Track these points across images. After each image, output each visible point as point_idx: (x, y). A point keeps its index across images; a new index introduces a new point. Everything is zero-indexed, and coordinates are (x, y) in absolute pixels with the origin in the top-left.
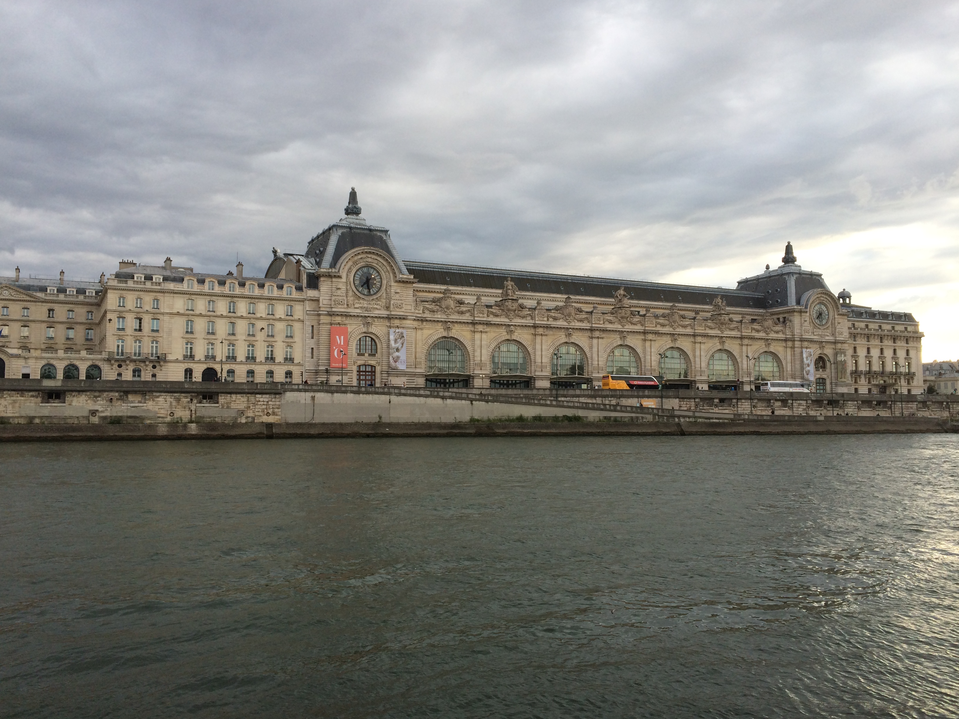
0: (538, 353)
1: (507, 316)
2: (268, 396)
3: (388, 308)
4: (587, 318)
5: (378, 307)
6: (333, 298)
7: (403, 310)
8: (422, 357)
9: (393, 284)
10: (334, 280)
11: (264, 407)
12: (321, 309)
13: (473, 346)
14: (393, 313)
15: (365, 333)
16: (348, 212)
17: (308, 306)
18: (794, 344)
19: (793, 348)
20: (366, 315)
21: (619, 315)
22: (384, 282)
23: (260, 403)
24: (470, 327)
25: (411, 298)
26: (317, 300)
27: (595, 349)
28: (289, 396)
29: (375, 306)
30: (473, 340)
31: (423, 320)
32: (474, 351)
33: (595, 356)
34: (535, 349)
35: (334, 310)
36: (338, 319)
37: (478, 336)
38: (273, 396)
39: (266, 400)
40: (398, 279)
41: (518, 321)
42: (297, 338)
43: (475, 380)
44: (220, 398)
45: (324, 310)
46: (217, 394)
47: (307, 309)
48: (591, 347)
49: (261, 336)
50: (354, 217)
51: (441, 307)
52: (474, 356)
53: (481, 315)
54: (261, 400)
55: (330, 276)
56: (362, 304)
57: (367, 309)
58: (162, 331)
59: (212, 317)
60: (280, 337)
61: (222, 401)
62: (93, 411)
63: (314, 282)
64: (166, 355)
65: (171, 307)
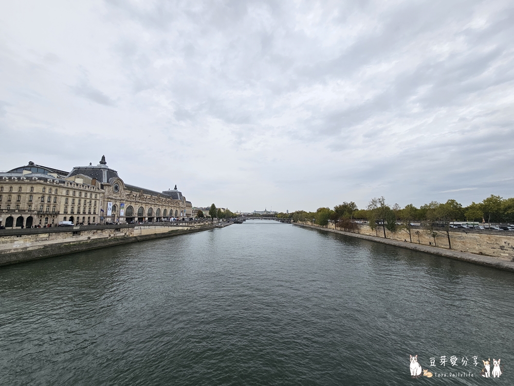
0: (146, 210)
3: (120, 197)
4: (154, 201)
5: (118, 196)
6: (109, 193)
7: (124, 198)
8: (125, 211)
9: (122, 190)
11: (130, 232)
12: (106, 196)
13: (135, 208)
14: (122, 198)
15: (115, 204)
16: (101, 163)
17: (101, 195)
19: (180, 209)
20: (115, 199)
21: (159, 201)
22: (120, 189)
24: (135, 203)
25: (125, 194)
26: (104, 193)
27: (155, 209)
28: (136, 228)
31: (127, 201)
33: (155, 211)
35: (109, 197)
36: (109, 200)
37: (136, 205)
38: (132, 228)
39: (130, 230)
40: (124, 188)
41: (143, 202)
42: (97, 206)
43: (135, 218)
46: (120, 229)
49: (88, 205)
50: (104, 165)
51: (130, 197)
52: (135, 211)
53: (137, 200)
55: (109, 186)
56: (115, 195)
57: (116, 197)
58: (57, 202)
59: (74, 198)
60: (93, 205)
61: (121, 231)
62: (89, 238)
63: (102, 187)
64: (59, 212)
65: (61, 193)
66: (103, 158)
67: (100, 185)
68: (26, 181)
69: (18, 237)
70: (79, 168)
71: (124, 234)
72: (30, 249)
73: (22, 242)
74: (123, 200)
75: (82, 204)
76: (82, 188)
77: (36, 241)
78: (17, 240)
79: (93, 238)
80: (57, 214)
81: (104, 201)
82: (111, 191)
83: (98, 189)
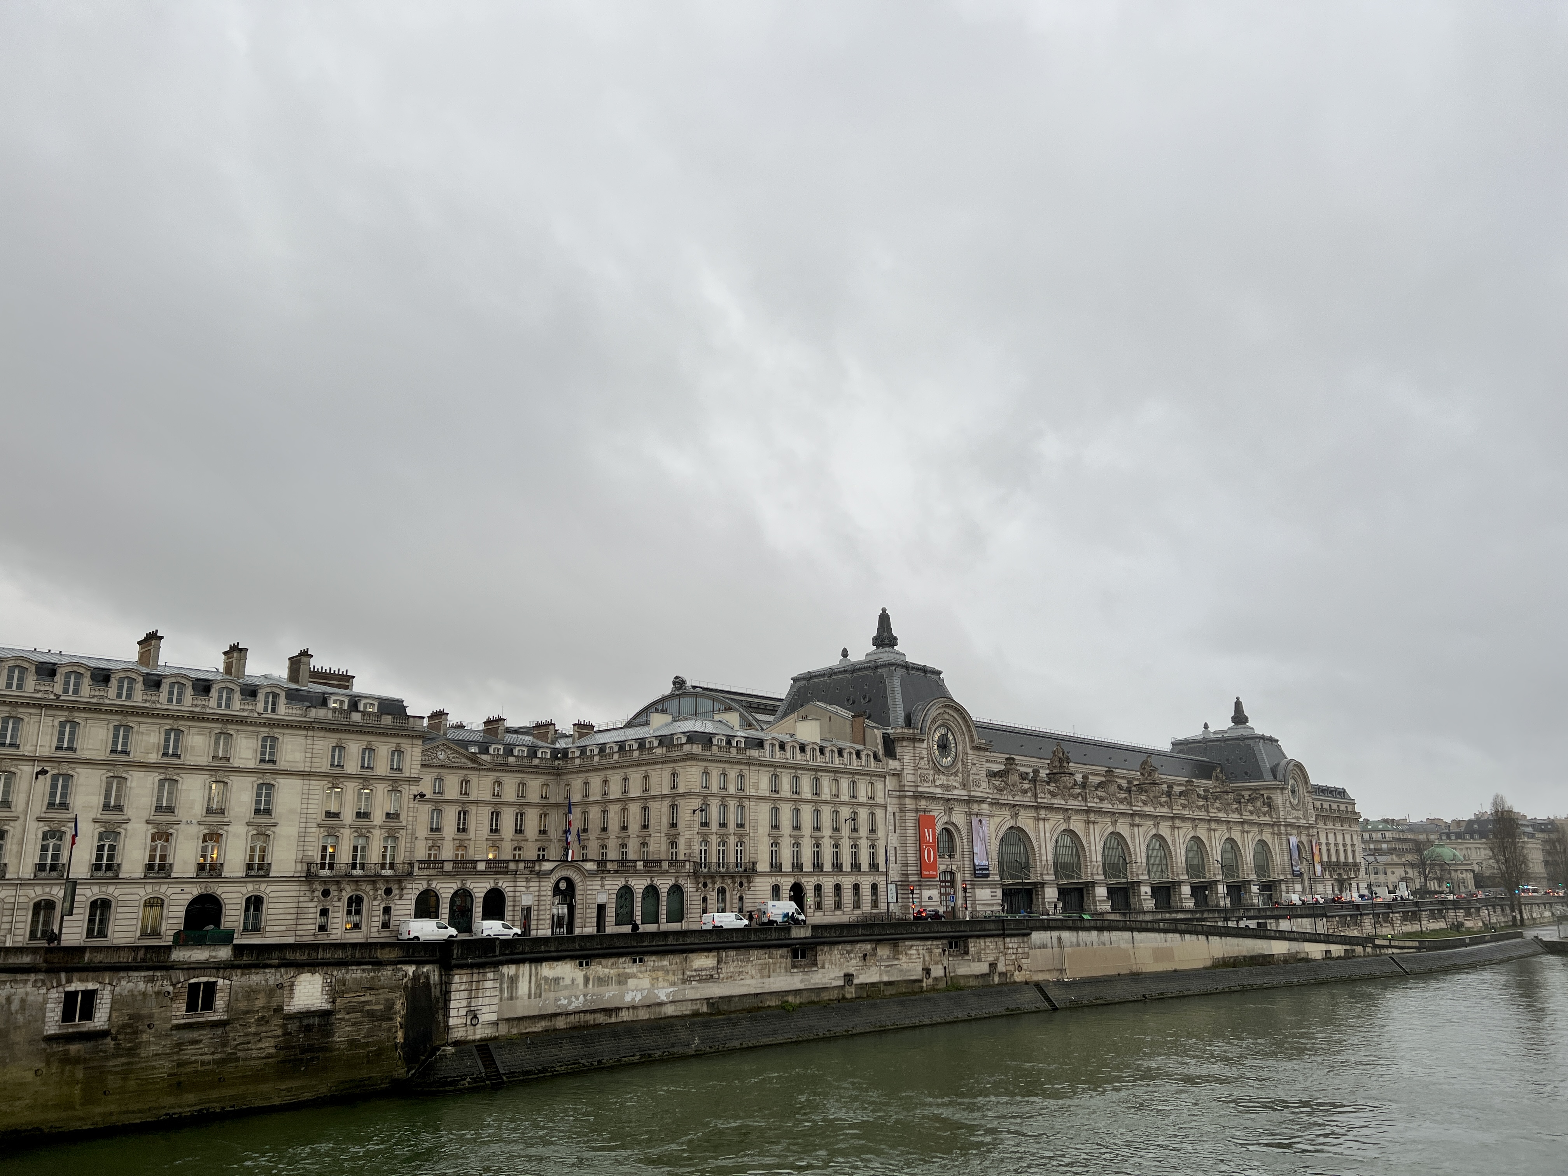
0: (1093, 848)
1: (1063, 798)
2: (1016, 939)
3: (964, 786)
4: (1125, 798)
5: (956, 784)
6: (919, 772)
7: (981, 789)
8: (994, 855)
9: (969, 751)
10: (917, 745)
11: (1014, 957)
12: (906, 788)
13: (1038, 839)
14: (972, 794)
15: (946, 823)
16: (878, 641)
17: (891, 783)
18: (1279, 830)
19: (1279, 834)
20: (950, 797)
21: (1151, 795)
22: (960, 748)
23: (1010, 951)
24: (1033, 814)
25: (983, 773)
26: (898, 775)
27: (1137, 841)
28: (1037, 937)
29: (954, 784)
30: (1037, 831)
31: (995, 804)
32: (1040, 847)
33: (1138, 850)
34: (1089, 843)
35: (920, 789)
36: (923, 804)
37: (1041, 824)
38: (1021, 939)
39: (1015, 946)
40: (975, 744)
41: (1073, 803)
42: (880, 833)
43: (1046, 890)
44: (970, 945)
45: (909, 791)
46: (968, 941)
47: (889, 788)
48: (1133, 838)
50: (891, 649)
51: (1007, 784)
52: (1040, 855)
53: (1043, 795)
54: (1010, 945)
55: (914, 740)
56: (941, 780)
57: (947, 788)
58: (747, 826)
59: (796, 801)
60: (864, 832)
61: (972, 950)
62: (848, 977)
63: (890, 747)
64: (754, 864)
65: (756, 787)
66: (884, 619)
67: (880, 740)
68: (659, 751)
69: (635, 961)
70: (810, 676)
71: (984, 968)
72: (670, 1010)
73: (645, 982)
74: (981, 801)
75: (827, 832)
76: (819, 761)
77: (684, 981)
78: (634, 976)
79: (864, 978)
80: (749, 872)
81: (902, 810)
82: (923, 763)
83: (876, 757)
